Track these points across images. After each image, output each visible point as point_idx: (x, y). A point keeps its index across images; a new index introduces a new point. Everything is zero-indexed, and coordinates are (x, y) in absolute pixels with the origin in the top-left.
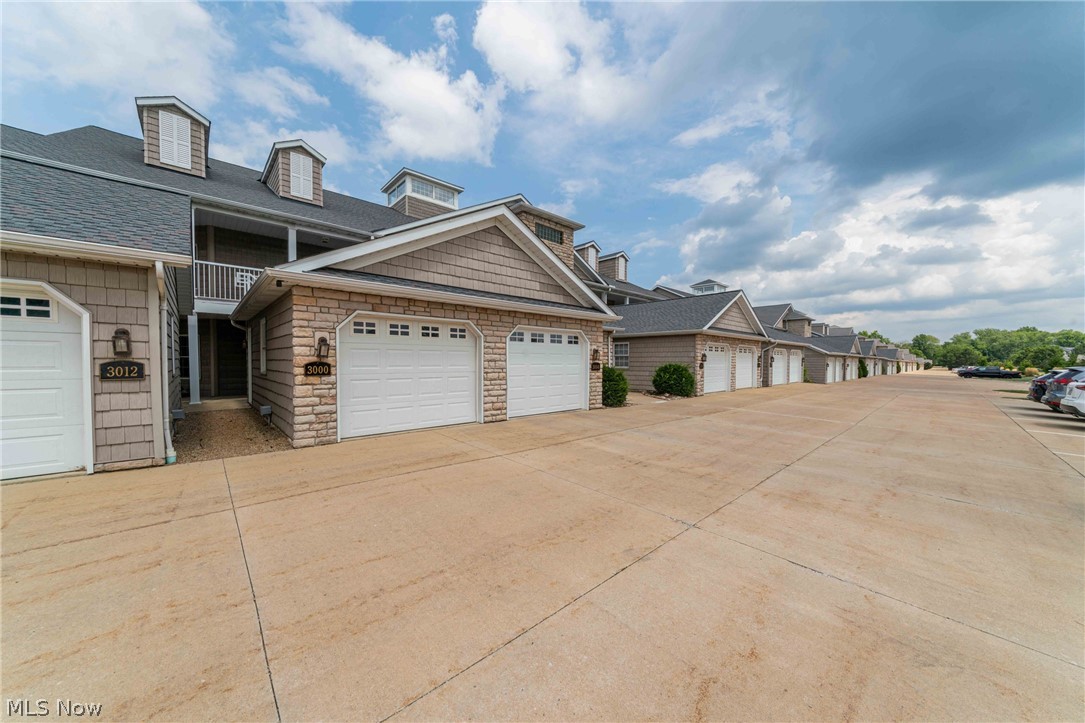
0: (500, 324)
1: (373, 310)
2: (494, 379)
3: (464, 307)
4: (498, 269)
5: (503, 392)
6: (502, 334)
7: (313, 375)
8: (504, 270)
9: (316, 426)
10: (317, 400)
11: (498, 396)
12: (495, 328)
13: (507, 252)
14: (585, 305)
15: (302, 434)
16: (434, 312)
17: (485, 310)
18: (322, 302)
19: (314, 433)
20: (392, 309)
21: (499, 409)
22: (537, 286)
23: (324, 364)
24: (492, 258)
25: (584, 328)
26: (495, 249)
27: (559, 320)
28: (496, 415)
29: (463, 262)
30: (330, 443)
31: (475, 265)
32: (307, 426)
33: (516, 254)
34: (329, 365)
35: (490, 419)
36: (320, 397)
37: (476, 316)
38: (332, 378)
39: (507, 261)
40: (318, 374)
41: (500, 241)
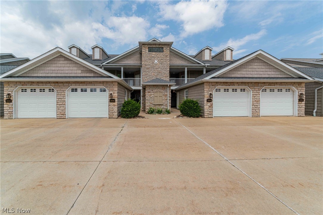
0: (63, 86)
1: (22, 86)
2: (61, 104)
3: (49, 82)
4: (62, 68)
5: (64, 109)
6: (64, 89)
7: (7, 102)
8: (65, 68)
9: (8, 114)
10: (8, 108)
11: (62, 110)
12: (61, 88)
13: (66, 62)
14: (105, 76)
15: (6, 117)
16: (39, 85)
17: (57, 82)
18: (10, 85)
19: (8, 116)
20: (27, 85)
21: (63, 114)
22: (80, 72)
23: (10, 100)
24: (60, 65)
25: (105, 85)
26: (61, 62)
27: (91, 83)
28: (62, 116)
29: (49, 68)
30: (11, 119)
31: (53, 69)
32: (7, 114)
33: (70, 62)
34: (11, 100)
35: (59, 117)
36: (10, 107)
37: (54, 84)
38: (12, 103)
39: (66, 65)
40: (9, 102)
41: (63, 59)
